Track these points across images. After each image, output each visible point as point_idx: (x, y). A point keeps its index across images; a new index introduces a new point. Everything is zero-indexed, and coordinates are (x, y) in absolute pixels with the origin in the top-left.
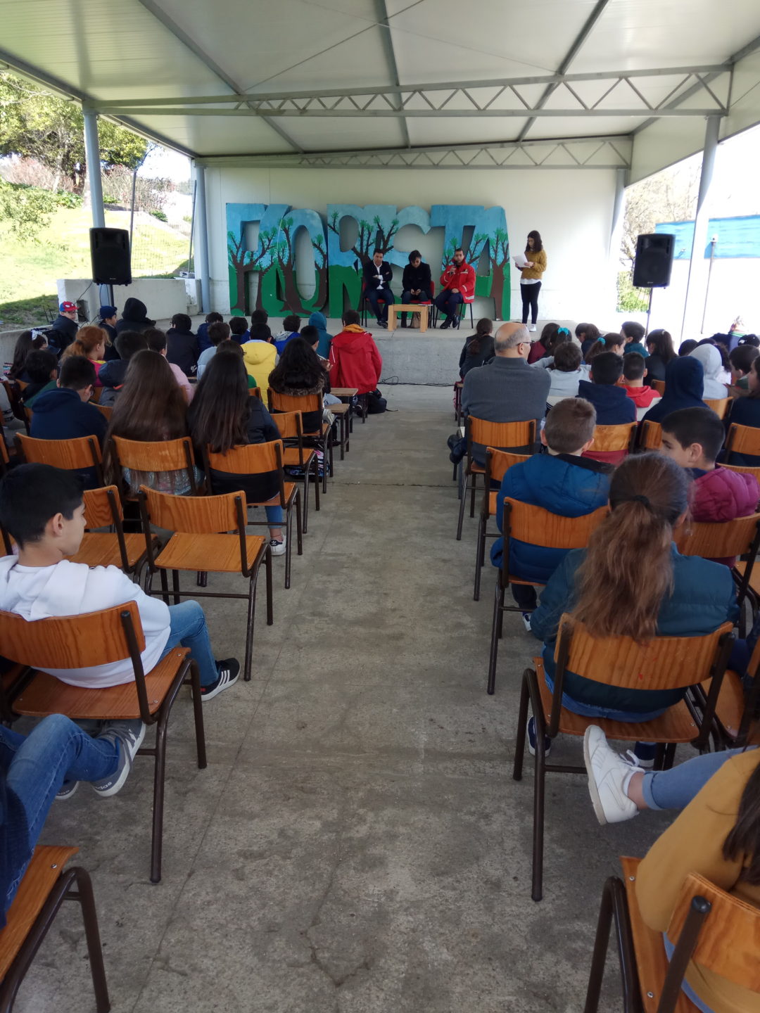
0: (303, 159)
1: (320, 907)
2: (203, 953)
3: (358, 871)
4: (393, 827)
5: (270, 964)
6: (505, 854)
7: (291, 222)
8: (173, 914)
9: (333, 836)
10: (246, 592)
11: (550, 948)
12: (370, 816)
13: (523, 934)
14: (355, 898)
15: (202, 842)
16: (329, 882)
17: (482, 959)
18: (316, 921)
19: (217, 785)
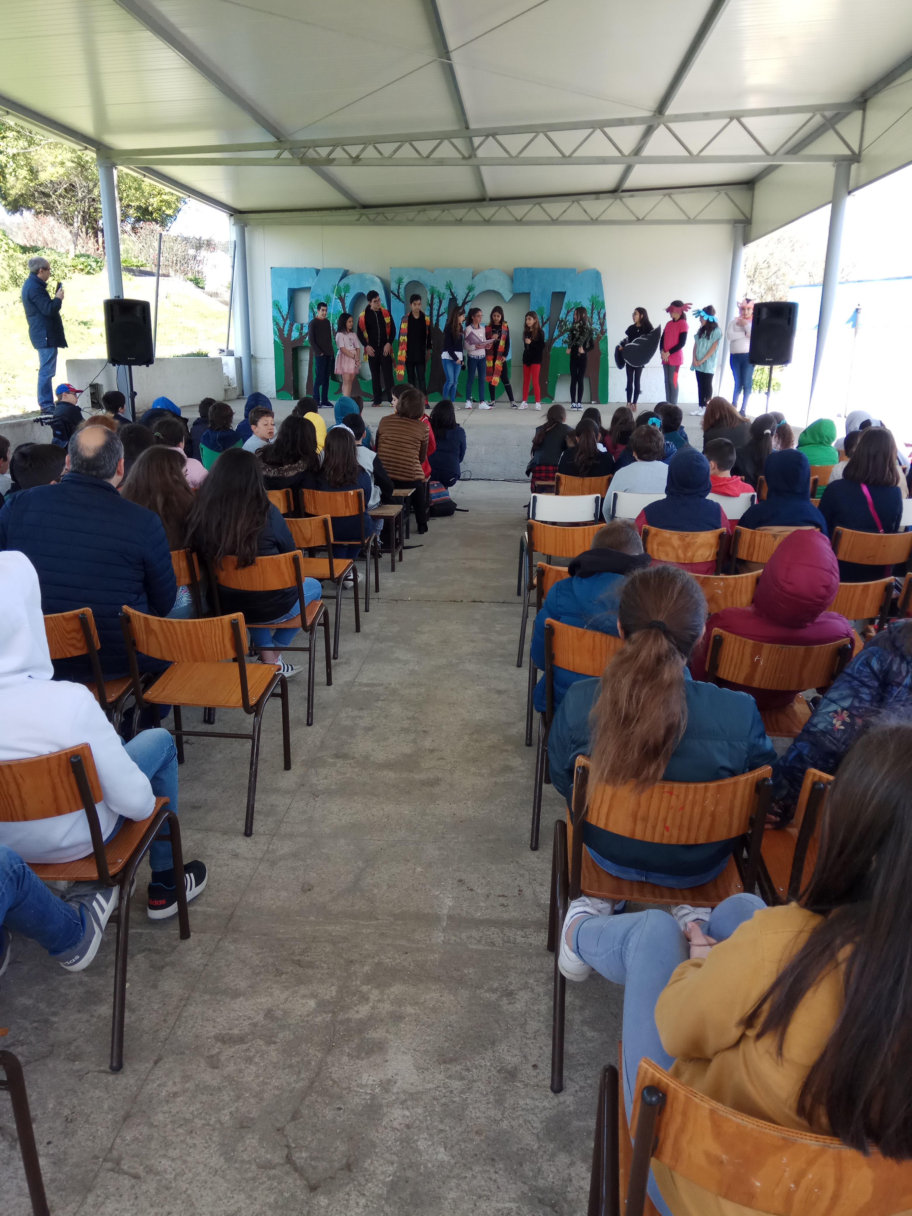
0: (361, 215)
1: (303, 1099)
2: (161, 1152)
3: (352, 1057)
4: (400, 1007)
5: (237, 1165)
6: (526, 1038)
7: (347, 288)
8: (132, 1108)
9: (328, 1017)
10: (249, 731)
11: (565, 1147)
12: (374, 995)
13: (535, 1131)
14: (345, 1089)
15: (175, 1024)
16: (317, 1070)
17: (484, 1160)
18: (295, 1116)
19: (201, 958)
